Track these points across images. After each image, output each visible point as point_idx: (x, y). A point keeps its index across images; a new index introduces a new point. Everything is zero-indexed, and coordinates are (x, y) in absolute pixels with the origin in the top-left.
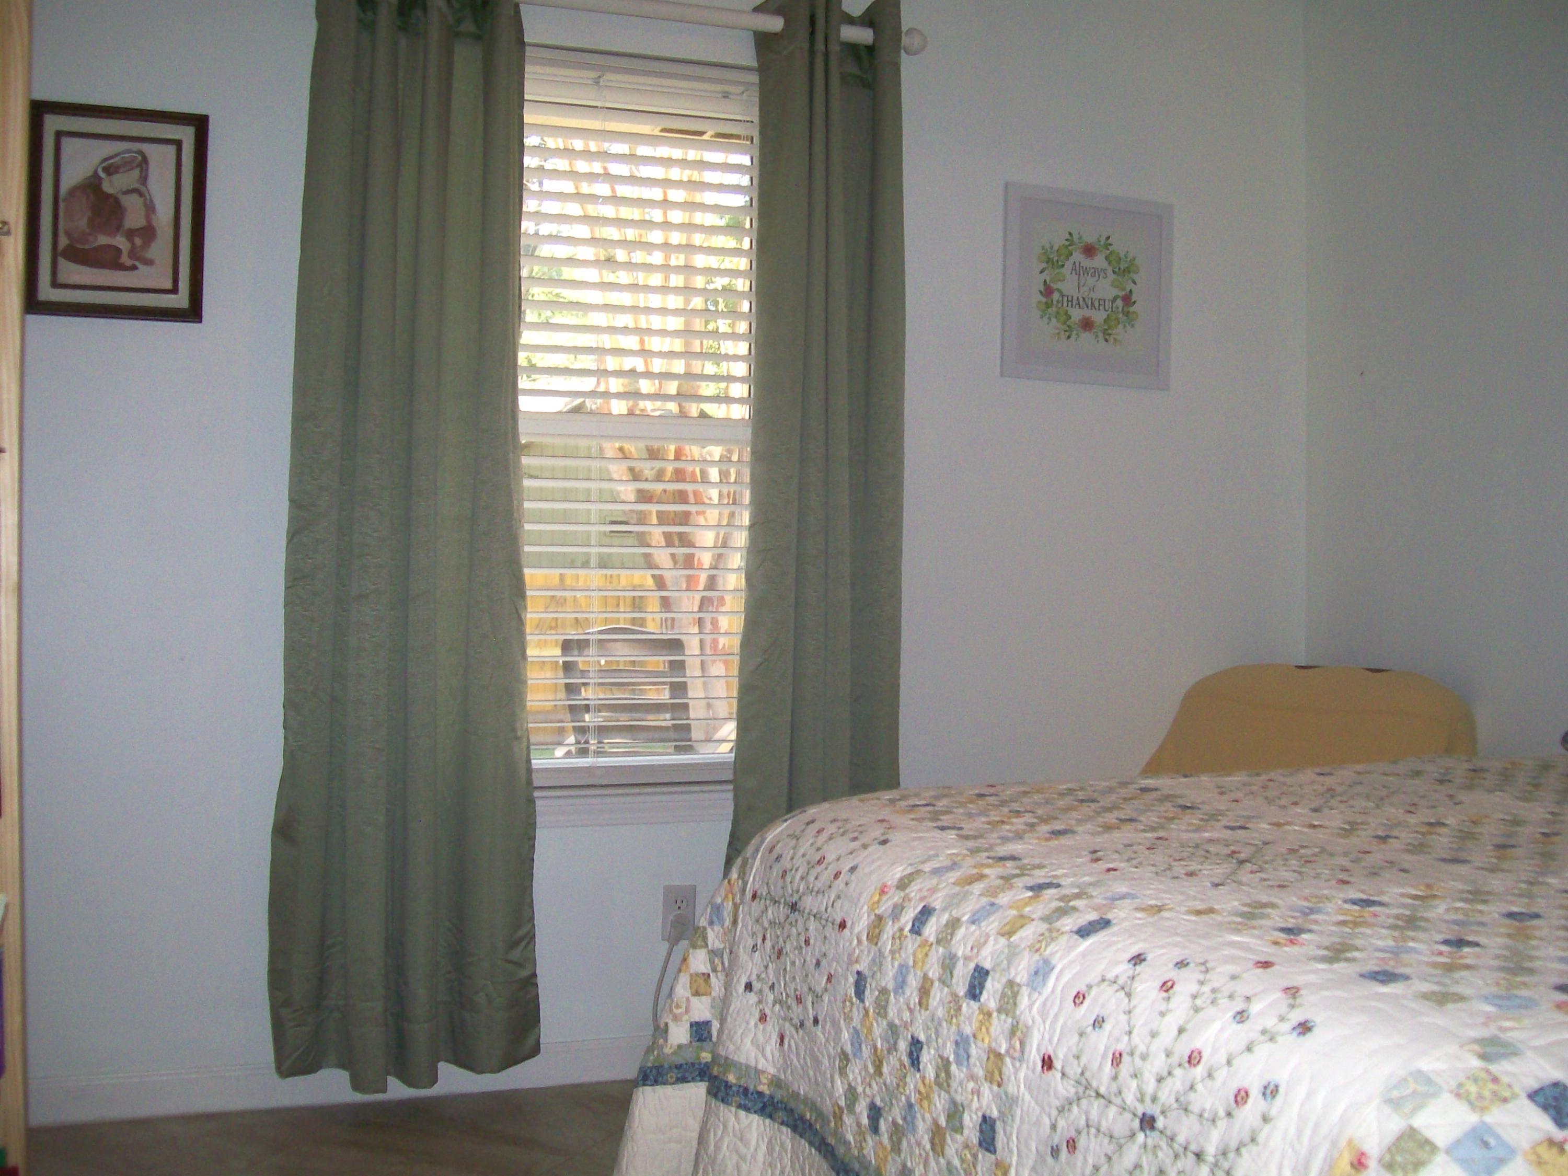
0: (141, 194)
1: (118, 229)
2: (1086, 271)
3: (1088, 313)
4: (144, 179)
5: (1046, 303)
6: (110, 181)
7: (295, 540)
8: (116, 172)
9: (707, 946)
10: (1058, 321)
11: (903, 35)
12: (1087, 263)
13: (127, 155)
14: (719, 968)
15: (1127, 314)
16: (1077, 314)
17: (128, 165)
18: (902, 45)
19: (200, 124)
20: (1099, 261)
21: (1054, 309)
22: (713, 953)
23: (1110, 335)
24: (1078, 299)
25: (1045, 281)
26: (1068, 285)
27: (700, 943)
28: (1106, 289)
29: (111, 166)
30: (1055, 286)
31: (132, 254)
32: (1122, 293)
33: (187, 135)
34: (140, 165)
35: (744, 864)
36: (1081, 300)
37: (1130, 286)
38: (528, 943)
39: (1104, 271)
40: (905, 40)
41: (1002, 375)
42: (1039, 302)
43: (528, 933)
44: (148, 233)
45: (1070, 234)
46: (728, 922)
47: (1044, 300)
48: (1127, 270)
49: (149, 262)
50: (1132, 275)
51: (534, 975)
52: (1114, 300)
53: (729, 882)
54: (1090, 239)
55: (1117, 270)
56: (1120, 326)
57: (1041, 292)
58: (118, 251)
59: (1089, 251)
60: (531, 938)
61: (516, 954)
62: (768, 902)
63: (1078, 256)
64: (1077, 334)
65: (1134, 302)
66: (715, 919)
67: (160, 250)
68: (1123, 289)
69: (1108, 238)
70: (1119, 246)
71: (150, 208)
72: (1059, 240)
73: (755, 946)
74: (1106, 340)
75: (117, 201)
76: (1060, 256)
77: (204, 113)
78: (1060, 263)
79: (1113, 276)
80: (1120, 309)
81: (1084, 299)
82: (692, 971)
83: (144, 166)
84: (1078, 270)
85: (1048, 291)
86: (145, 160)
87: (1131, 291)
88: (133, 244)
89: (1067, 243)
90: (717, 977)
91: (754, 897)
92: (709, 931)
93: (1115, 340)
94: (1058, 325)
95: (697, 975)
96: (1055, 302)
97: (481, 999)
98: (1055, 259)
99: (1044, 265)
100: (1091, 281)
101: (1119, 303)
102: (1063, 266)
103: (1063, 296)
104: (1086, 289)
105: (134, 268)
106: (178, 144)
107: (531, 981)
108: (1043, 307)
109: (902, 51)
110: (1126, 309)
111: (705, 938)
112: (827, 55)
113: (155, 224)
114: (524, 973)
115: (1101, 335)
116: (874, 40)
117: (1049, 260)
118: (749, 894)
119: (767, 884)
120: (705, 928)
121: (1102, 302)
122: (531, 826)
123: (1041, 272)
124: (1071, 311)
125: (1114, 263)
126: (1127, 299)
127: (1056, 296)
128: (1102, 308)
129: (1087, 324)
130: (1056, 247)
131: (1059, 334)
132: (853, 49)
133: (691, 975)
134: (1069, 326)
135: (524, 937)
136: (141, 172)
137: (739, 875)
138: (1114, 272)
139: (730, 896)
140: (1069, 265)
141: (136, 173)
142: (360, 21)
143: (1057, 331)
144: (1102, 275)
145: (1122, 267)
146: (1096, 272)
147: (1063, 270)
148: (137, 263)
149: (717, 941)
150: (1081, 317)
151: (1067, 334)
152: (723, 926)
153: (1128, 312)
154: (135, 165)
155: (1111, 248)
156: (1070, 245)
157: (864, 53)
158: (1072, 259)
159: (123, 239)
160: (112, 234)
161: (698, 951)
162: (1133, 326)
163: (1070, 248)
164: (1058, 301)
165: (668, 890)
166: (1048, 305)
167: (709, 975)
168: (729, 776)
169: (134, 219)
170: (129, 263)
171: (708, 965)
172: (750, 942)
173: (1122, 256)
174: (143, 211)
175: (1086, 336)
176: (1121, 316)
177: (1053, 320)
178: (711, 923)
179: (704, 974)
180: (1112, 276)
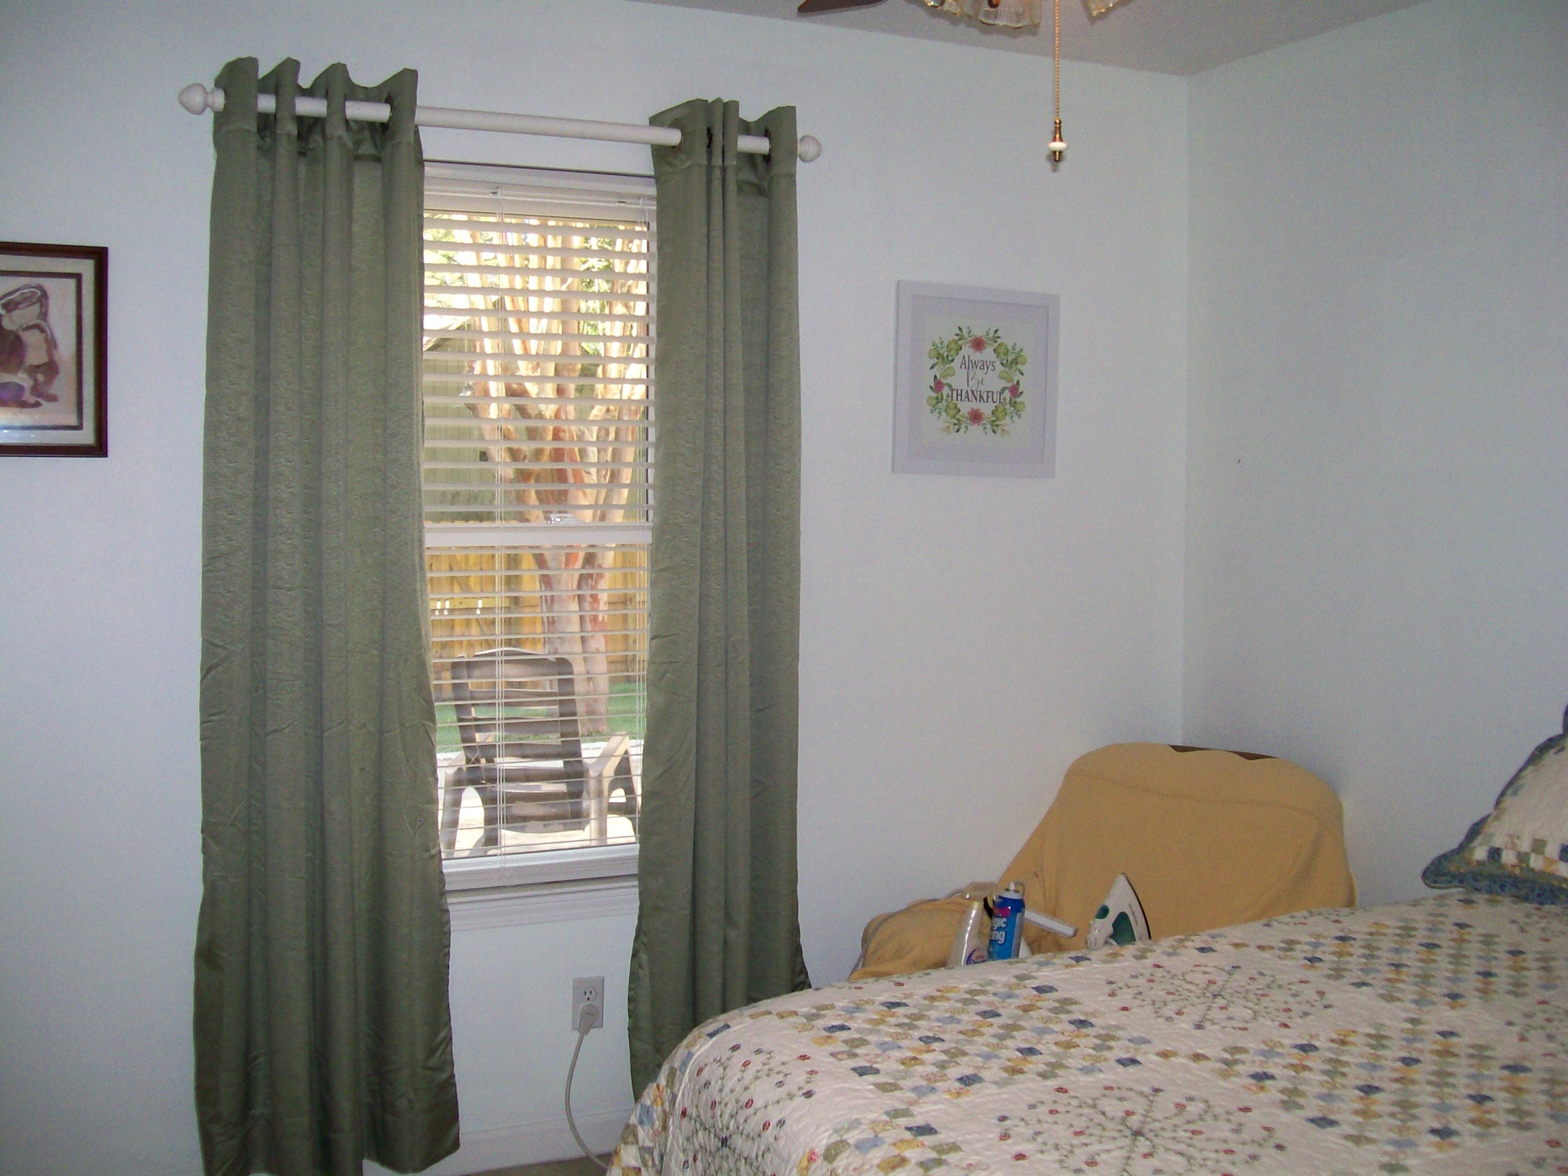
0: (42, 331)
1: (20, 365)
2: (975, 365)
3: (976, 405)
4: (44, 315)
5: (937, 398)
6: (10, 318)
7: (209, 677)
8: (16, 308)
9: (637, 1142)
10: (948, 414)
11: (799, 142)
12: (977, 356)
13: (26, 291)
14: (650, 1163)
15: (1014, 405)
16: (966, 408)
17: (27, 300)
18: (799, 152)
19: (99, 256)
20: (988, 354)
21: (944, 403)
22: (643, 1150)
23: (997, 426)
24: (967, 392)
25: (935, 377)
26: (958, 380)
27: (631, 1139)
28: (994, 382)
29: (10, 301)
30: (944, 381)
31: (36, 389)
32: (1009, 385)
33: (86, 267)
34: (39, 300)
35: (672, 1073)
36: (970, 393)
37: (1017, 377)
38: (446, 1047)
39: (993, 363)
40: (801, 148)
41: (893, 470)
42: (930, 398)
43: (445, 1038)
44: (50, 368)
45: (960, 329)
46: (658, 1124)
47: (935, 395)
48: (1015, 362)
49: (53, 399)
50: (1019, 366)
51: (453, 1076)
52: (1004, 389)
53: (658, 1087)
54: (978, 333)
55: (1005, 362)
56: (1008, 417)
57: (931, 387)
58: (21, 388)
59: (978, 344)
60: (449, 1040)
61: (434, 1061)
62: (698, 1125)
63: (967, 351)
64: (967, 428)
65: (1022, 393)
66: (645, 1119)
67: (63, 385)
68: (1012, 380)
69: (996, 331)
70: (1007, 339)
71: (51, 344)
72: (949, 335)
73: (686, 1162)
74: (994, 432)
75: (18, 338)
76: (949, 351)
77: (104, 246)
78: (950, 358)
79: (1001, 368)
80: (1008, 401)
81: (972, 392)
82: (623, 1165)
83: (44, 300)
84: (968, 364)
85: (938, 386)
86: (45, 295)
87: (1018, 382)
88: (35, 380)
89: (957, 338)
90: (647, 1171)
91: (684, 1114)
92: (639, 1128)
93: (1003, 430)
94: (949, 419)
95: (629, 1168)
96: (945, 397)
97: (403, 1104)
98: (945, 355)
99: (935, 360)
100: (980, 374)
101: (1007, 394)
102: (953, 360)
103: (952, 390)
104: (975, 381)
105: (37, 405)
106: (78, 277)
107: (450, 1083)
108: (934, 402)
109: (798, 159)
110: (1013, 401)
111: (635, 1136)
112: (724, 169)
113: (56, 358)
114: (444, 1076)
115: (988, 426)
116: (770, 150)
117: (939, 356)
118: (678, 1111)
119: (697, 1107)
120: (635, 1127)
121: (990, 394)
122: (445, 934)
123: (932, 368)
124: (960, 405)
125: (1002, 355)
126: (1015, 390)
127: (946, 390)
128: (990, 399)
129: (976, 417)
130: (946, 343)
131: (948, 427)
132: (750, 158)
133: (623, 1169)
134: (958, 420)
135: (441, 1043)
136: (41, 306)
137: (668, 1082)
138: (1002, 364)
139: (659, 1101)
140: (958, 360)
141: (36, 309)
142: (259, 148)
143: (947, 425)
144: (991, 367)
145: (1010, 360)
146: (984, 365)
147: (952, 365)
148: (40, 400)
149: (646, 1140)
150: (970, 410)
151: (957, 427)
152: (653, 1126)
153: (1016, 403)
154: (34, 300)
155: (999, 341)
156: (960, 340)
157: (759, 161)
158: (961, 353)
159: (25, 376)
160: (14, 371)
161: (629, 1147)
162: (1019, 416)
163: (960, 342)
164: (948, 396)
165: (578, 983)
166: (939, 400)
167: (640, 1170)
168: (635, 870)
169: (35, 355)
170: (32, 400)
171: (640, 1160)
172: (682, 1157)
173: (1010, 348)
174: (44, 347)
175: (976, 429)
176: (1008, 406)
177: (944, 414)
178: (641, 1122)
179: (635, 1168)
180: (999, 368)
